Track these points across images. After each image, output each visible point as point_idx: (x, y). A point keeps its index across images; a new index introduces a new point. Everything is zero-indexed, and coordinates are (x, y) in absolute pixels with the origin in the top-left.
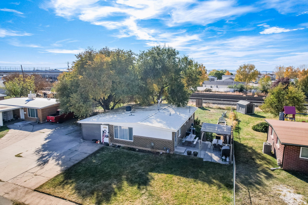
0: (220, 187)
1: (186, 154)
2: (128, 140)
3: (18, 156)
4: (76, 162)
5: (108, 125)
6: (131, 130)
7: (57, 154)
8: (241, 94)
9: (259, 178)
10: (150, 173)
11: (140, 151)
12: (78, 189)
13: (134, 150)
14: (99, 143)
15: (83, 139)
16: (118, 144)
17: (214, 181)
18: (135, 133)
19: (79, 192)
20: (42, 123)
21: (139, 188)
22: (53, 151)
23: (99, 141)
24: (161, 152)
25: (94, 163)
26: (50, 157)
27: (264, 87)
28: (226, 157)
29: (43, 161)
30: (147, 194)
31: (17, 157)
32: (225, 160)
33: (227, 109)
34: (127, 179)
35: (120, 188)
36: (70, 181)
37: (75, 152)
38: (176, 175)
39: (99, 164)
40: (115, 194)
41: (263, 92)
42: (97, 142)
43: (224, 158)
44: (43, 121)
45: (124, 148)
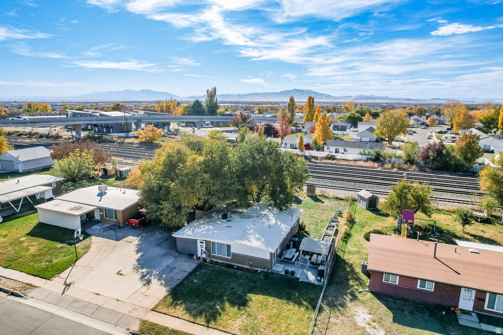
0: (307, 308)
1: (283, 273)
2: (226, 257)
3: (119, 273)
4: (178, 282)
5: (206, 241)
6: (229, 246)
7: (156, 272)
8: (376, 165)
9: (344, 300)
10: (248, 295)
11: (238, 268)
12: (188, 310)
13: (231, 267)
14: (195, 258)
15: (178, 252)
16: (215, 260)
17: (304, 303)
19: (189, 313)
20: (123, 227)
21: (239, 309)
22: (151, 268)
23: (195, 256)
24: (259, 270)
25: (196, 283)
26: (151, 276)
27: (409, 156)
28: (321, 278)
29: (146, 280)
30: (246, 314)
31: (119, 275)
32: (320, 281)
33: (346, 200)
34: (229, 300)
35: (223, 309)
36: (179, 302)
37: (174, 269)
38: (272, 296)
39: (201, 283)
40: (220, 314)
41: (406, 163)
42: (193, 257)
43: (319, 278)
44: (123, 224)
45: (222, 264)
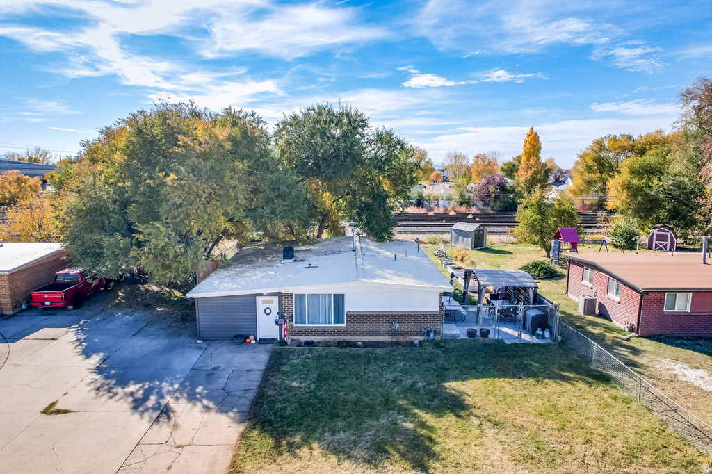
1: (464, 336)
2: (333, 325)
3: (50, 410)
4: (251, 395)
5: (279, 294)
6: (339, 299)
7: (172, 385)
9: (625, 357)
10: (446, 385)
11: (366, 344)
13: (351, 344)
14: (253, 342)
16: (303, 339)
17: (569, 374)
18: (349, 307)
19: (349, 458)
20: (14, 315)
21: (459, 417)
22: (150, 378)
23: (252, 337)
24: (416, 339)
25: (300, 388)
26: (161, 396)
27: (462, 196)
28: (543, 330)
29: (154, 409)
32: (543, 337)
34: (417, 406)
35: (424, 426)
36: (297, 439)
37: (217, 372)
38: (496, 377)
39: (313, 386)
40: (432, 440)
41: (461, 204)
42: (248, 340)
43: (539, 332)
44: (14, 307)
45: (327, 344)
